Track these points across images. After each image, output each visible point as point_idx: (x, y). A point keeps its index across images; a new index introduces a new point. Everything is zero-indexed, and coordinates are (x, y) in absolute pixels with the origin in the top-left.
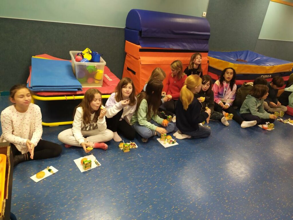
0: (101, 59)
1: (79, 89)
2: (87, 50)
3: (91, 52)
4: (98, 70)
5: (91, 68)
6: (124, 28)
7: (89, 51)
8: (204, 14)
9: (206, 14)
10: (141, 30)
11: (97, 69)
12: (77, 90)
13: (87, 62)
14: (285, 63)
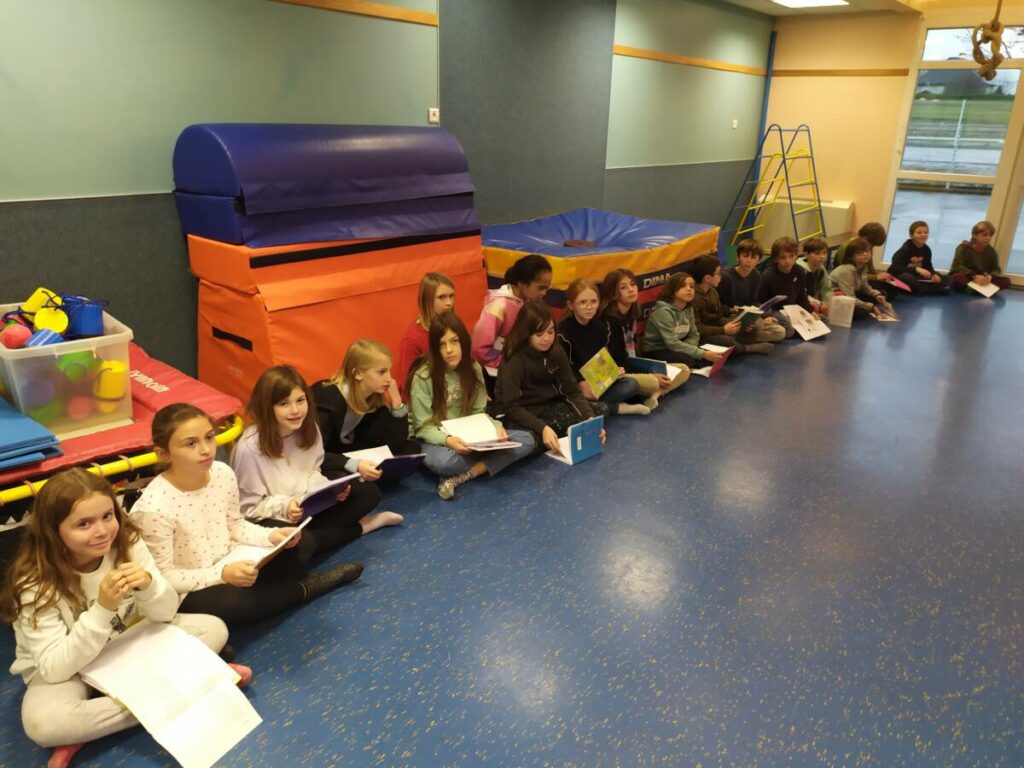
0: (109, 320)
1: (49, 452)
2: (40, 296)
3: (58, 300)
4: (106, 365)
5: (75, 361)
6: (170, 191)
7: (51, 299)
8: (434, 114)
9: (438, 114)
10: (239, 193)
11: (99, 361)
12: (40, 456)
13: (55, 342)
14: (697, 231)
